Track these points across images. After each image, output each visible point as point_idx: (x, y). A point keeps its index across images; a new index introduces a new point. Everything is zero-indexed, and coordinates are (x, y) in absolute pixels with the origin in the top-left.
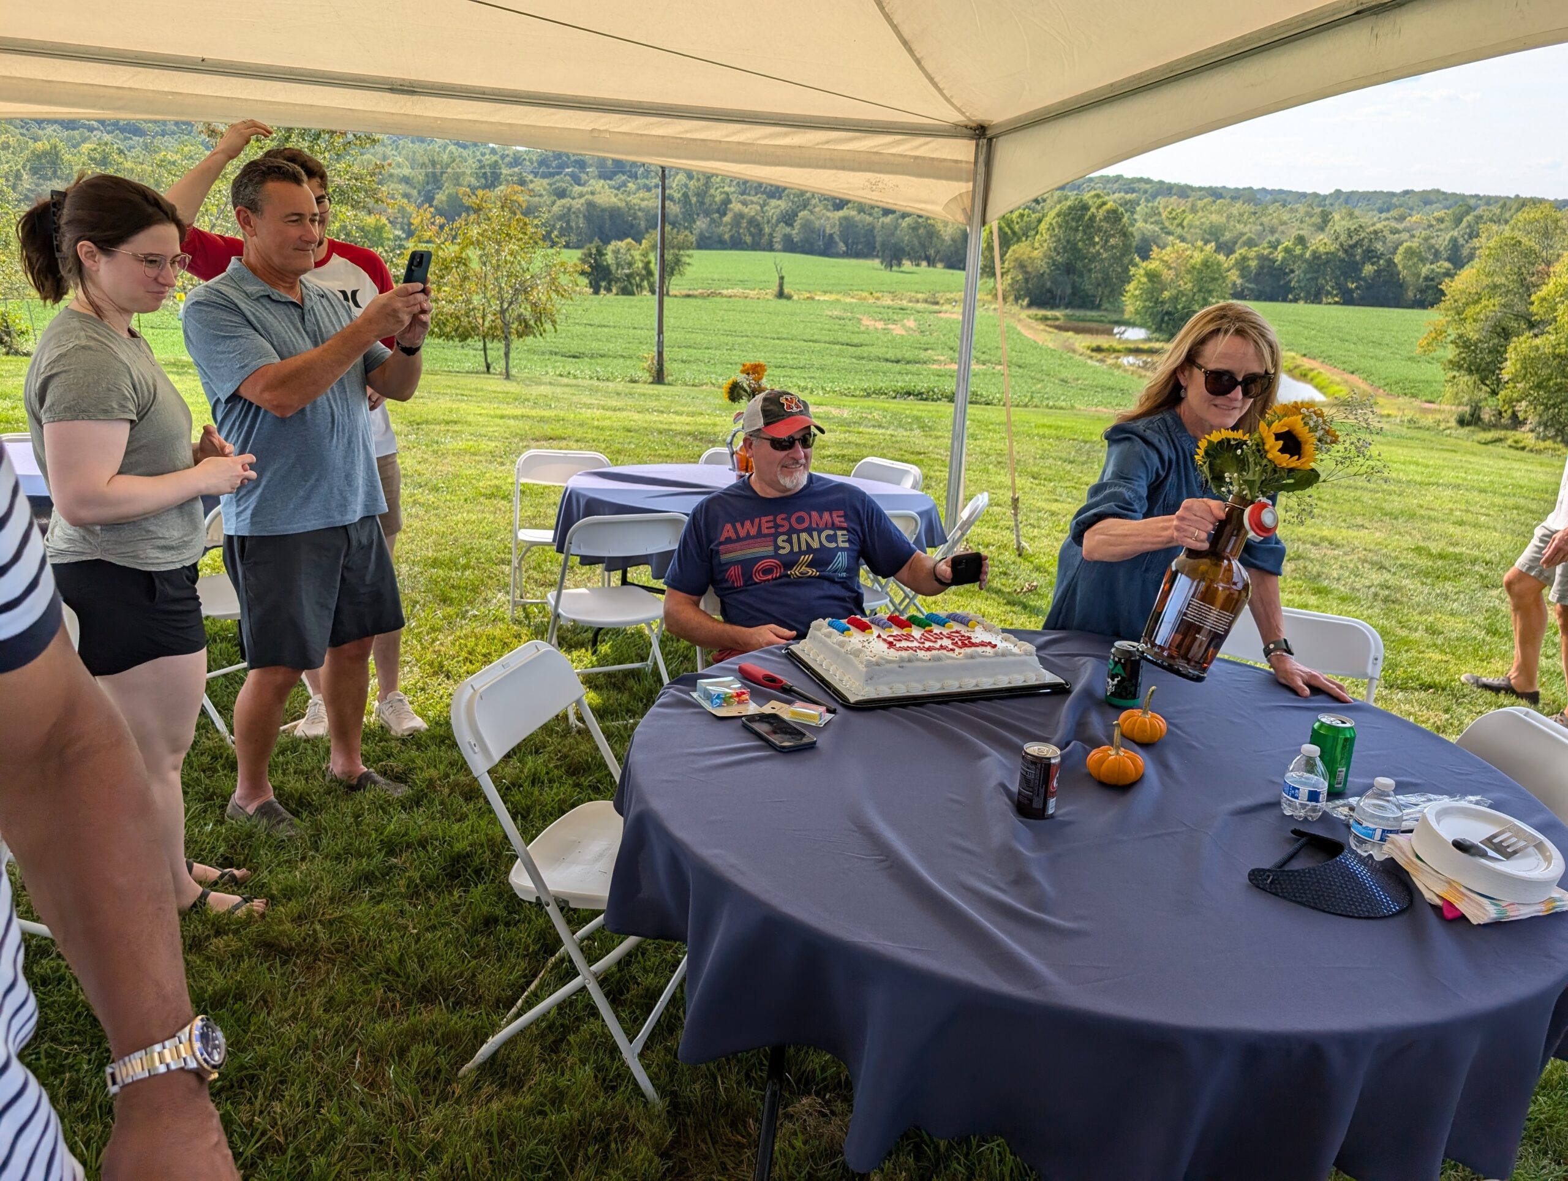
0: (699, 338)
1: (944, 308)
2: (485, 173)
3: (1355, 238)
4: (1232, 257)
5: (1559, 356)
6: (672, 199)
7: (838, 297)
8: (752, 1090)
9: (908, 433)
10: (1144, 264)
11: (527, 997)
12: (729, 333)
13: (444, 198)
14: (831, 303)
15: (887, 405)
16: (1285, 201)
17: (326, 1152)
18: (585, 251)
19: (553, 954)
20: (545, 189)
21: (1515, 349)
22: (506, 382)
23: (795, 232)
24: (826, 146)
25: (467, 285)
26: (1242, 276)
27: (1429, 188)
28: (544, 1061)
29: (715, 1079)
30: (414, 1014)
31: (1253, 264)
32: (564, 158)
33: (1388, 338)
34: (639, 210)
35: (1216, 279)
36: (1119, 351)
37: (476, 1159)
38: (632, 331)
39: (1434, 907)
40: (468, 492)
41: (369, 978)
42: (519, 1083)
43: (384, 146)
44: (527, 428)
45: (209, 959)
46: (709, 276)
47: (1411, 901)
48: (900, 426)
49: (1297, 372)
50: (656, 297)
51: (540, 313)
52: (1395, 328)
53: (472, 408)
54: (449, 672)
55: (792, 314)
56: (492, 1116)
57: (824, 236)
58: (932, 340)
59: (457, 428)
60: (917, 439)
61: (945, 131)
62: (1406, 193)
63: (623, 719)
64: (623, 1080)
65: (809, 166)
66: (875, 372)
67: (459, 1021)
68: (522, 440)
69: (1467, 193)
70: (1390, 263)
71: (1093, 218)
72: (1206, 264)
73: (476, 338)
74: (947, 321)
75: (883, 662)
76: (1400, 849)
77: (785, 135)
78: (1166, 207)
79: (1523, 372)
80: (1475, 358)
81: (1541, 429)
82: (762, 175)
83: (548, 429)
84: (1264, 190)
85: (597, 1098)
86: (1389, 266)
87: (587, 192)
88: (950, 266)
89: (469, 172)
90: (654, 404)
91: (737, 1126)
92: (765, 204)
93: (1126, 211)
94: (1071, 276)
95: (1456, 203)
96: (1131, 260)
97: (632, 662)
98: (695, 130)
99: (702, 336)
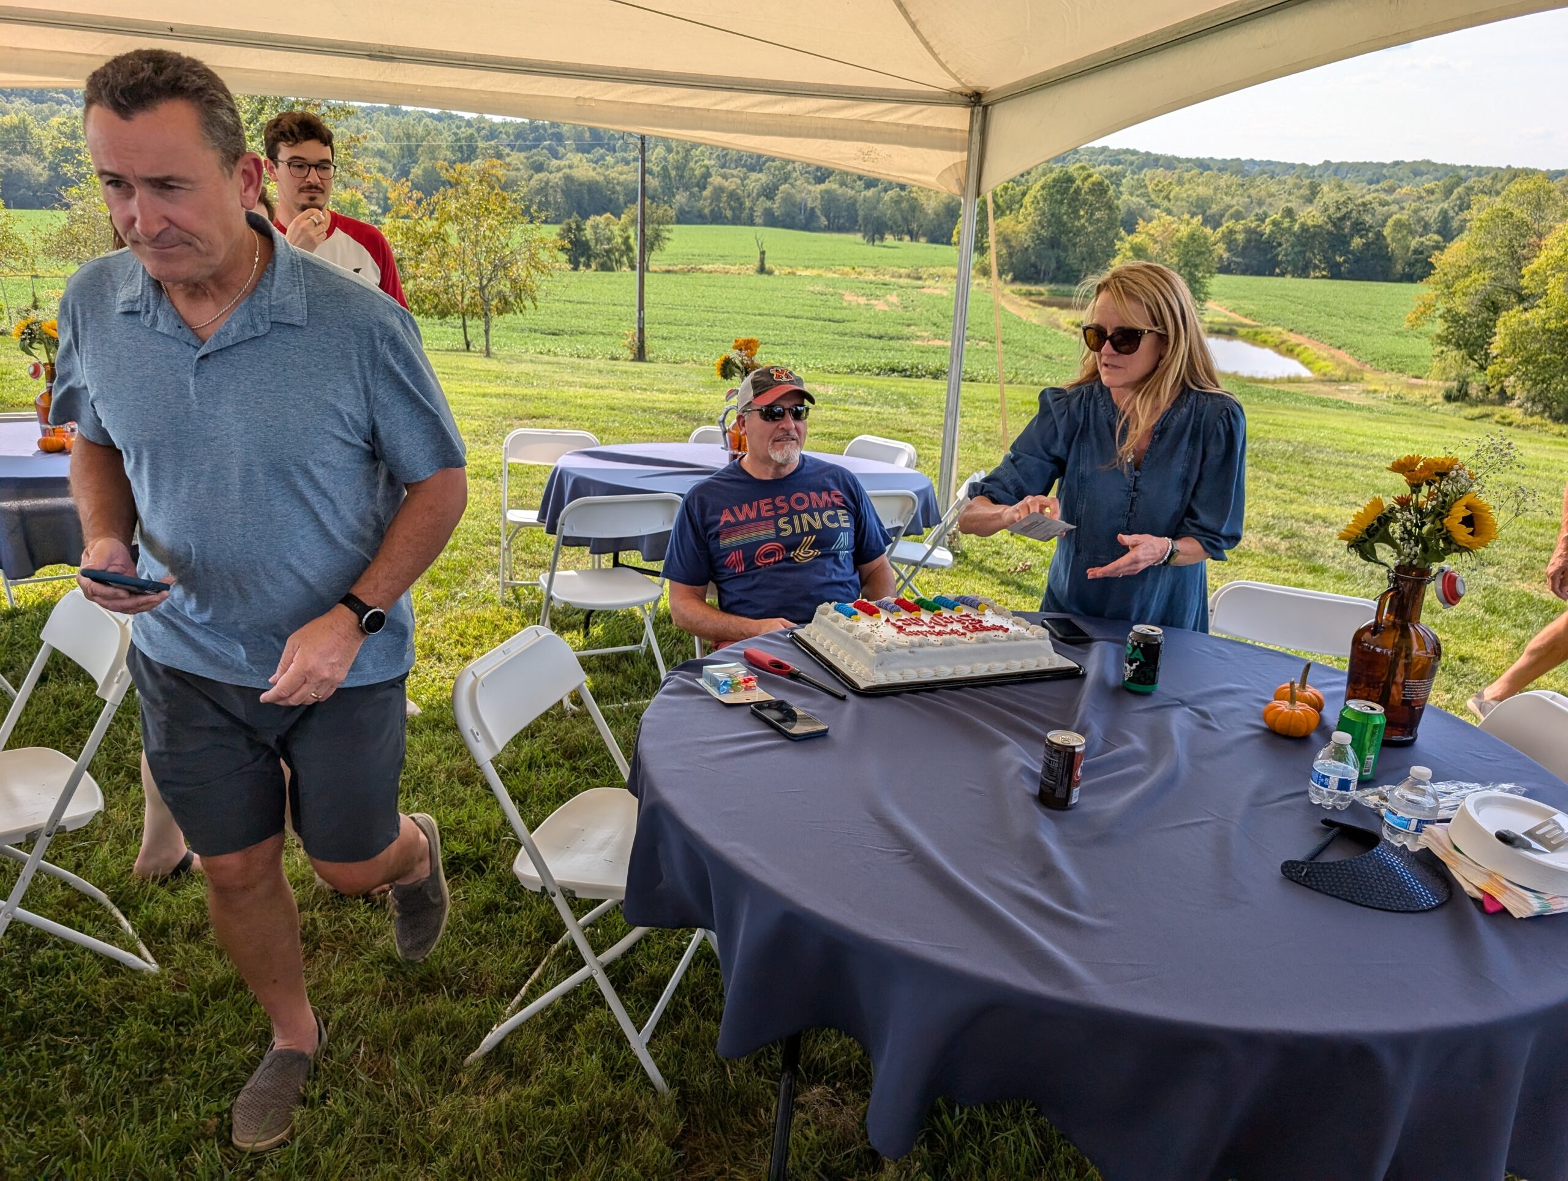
0: (680, 314)
1: (927, 283)
2: (461, 147)
3: (1344, 210)
4: (1220, 230)
5: (1549, 330)
6: (651, 173)
7: (820, 272)
8: (762, 1079)
9: (895, 410)
10: (1130, 238)
11: (530, 985)
12: (710, 309)
13: (420, 172)
14: (813, 278)
15: (872, 382)
16: (1273, 172)
17: (334, 1144)
18: (564, 226)
19: (556, 941)
20: (522, 163)
21: (1504, 324)
22: (486, 360)
23: (776, 206)
24: (817, 115)
25: (446, 261)
26: (1229, 250)
27: (1419, 159)
28: (550, 1050)
29: (724, 1068)
30: (418, 1003)
31: (1240, 237)
32: (541, 131)
33: (1375, 313)
34: (618, 184)
35: (1203, 253)
37: (486, 1150)
38: (612, 308)
39: (1475, 900)
41: (370, 967)
42: (525, 1073)
43: (358, 118)
44: (510, 406)
45: (208, 948)
46: (689, 251)
47: (1451, 894)
48: (886, 403)
49: (1283, 347)
50: (637, 272)
51: (520, 290)
52: (1383, 302)
53: (454, 386)
54: (440, 654)
55: (774, 290)
56: (500, 1106)
57: (805, 210)
58: (915, 315)
60: (904, 416)
61: (939, 98)
62: (1396, 163)
63: (618, 702)
64: (631, 1070)
65: (800, 136)
66: (858, 349)
67: (463, 1011)
68: (505, 418)
69: (1458, 164)
70: (1379, 235)
71: (1078, 191)
72: (1192, 237)
73: (456, 315)
74: (930, 296)
75: (893, 647)
76: (1437, 839)
77: (776, 102)
78: (1152, 179)
79: (1512, 347)
80: (1464, 332)
81: (1529, 405)
82: (751, 144)
83: (531, 408)
84: (1252, 161)
85: (605, 1088)
86: (1377, 239)
87: (565, 166)
88: (934, 240)
89: (444, 145)
90: (636, 381)
91: (747, 1114)
92: (745, 178)
93: (1112, 183)
94: (1056, 250)
95: (1446, 174)
96: (1117, 234)
97: (625, 645)
98: (683, 98)
99: (683, 312)
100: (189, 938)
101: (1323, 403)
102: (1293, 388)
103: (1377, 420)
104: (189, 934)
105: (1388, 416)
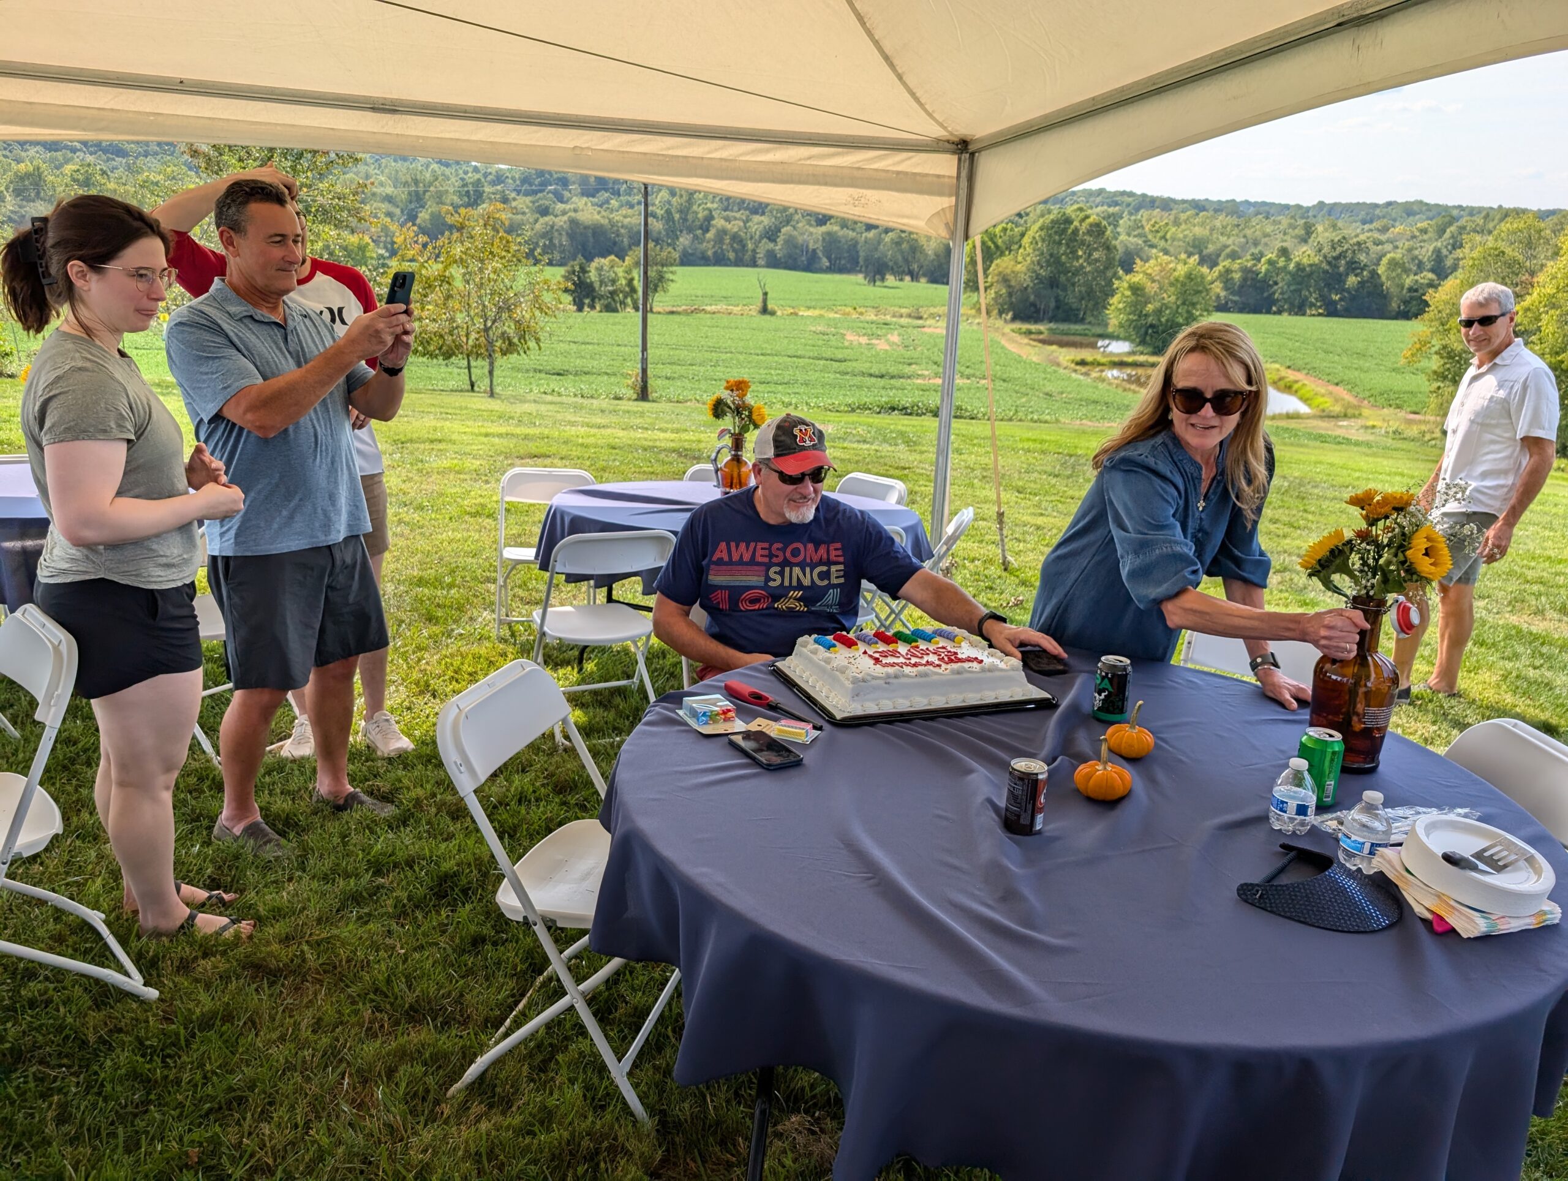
0: (683, 354)
1: (928, 322)
2: (468, 192)
3: (1339, 250)
4: (1216, 269)
6: (654, 216)
7: (822, 312)
8: (742, 1108)
9: (893, 448)
10: (1128, 277)
11: (515, 1016)
12: (713, 349)
13: (427, 217)
14: (815, 318)
15: (871, 420)
16: (1268, 213)
17: (315, 1173)
18: (568, 268)
19: (541, 973)
20: (528, 207)
22: (490, 400)
23: (779, 248)
24: (808, 162)
25: (450, 303)
26: (1226, 288)
27: (1412, 200)
28: (533, 1080)
29: (704, 1098)
30: (403, 1034)
31: (1237, 276)
32: (546, 175)
33: (1372, 350)
34: (622, 227)
35: (1200, 292)
36: (1103, 365)
38: (616, 349)
39: (1424, 921)
40: (453, 510)
41: (357, 999)
42: (507, 1103)
43: (366, 164)
44: (512, 446)
45: (197, 981)
46: (693, 292)
47: (1401, 915)
48: (885, 441)
49: (1282, 383)
50: (640, 313)
51: (524, 331)
52: (1380, 339)
53: (457, 426)
54: (435, 690)
55: (776, 330)
56: (481, 1136)
57: (807, 252)
58: (916, 354)
59: (441, 446)
60: (902, 454)
61: (927, 145)
62: (1389, 204)
63: (610, 736)
64: (612, 1099)
65: (792, 182)
66: (860, 387)
67: (448, 1041)
68: (506, 458)
69: (1450, 204)
70: (1374, 274)
71: (1076, 231)
72: (1189, 276)
73: (460, 356)
74: (931, 336)
75: (869, 678)
76: (1389, 862)
77: (768, 151)
78: (1149, 220)
82: (744, 191)
83: (533, 447)
84: (1247, 202)
85: (586, 1117)
86: (1372, 277)
87: (570, 210)
88: (932, 280)
89: (451, 190)
90: (638, 421)
91: (726, 1144)
92: (748, 220)
93: (1110, 224)
94: (1055, 289)
95: (1439, 214)
96: (1115, 274)
97: (618, 680)
98: (678, 147)
99: (686, 353)
100: (178, 971)
101: (1322, 439)
102: (1292, 424)
103: (1374, 455)
104: (178, 967)
105: (1386, 451)
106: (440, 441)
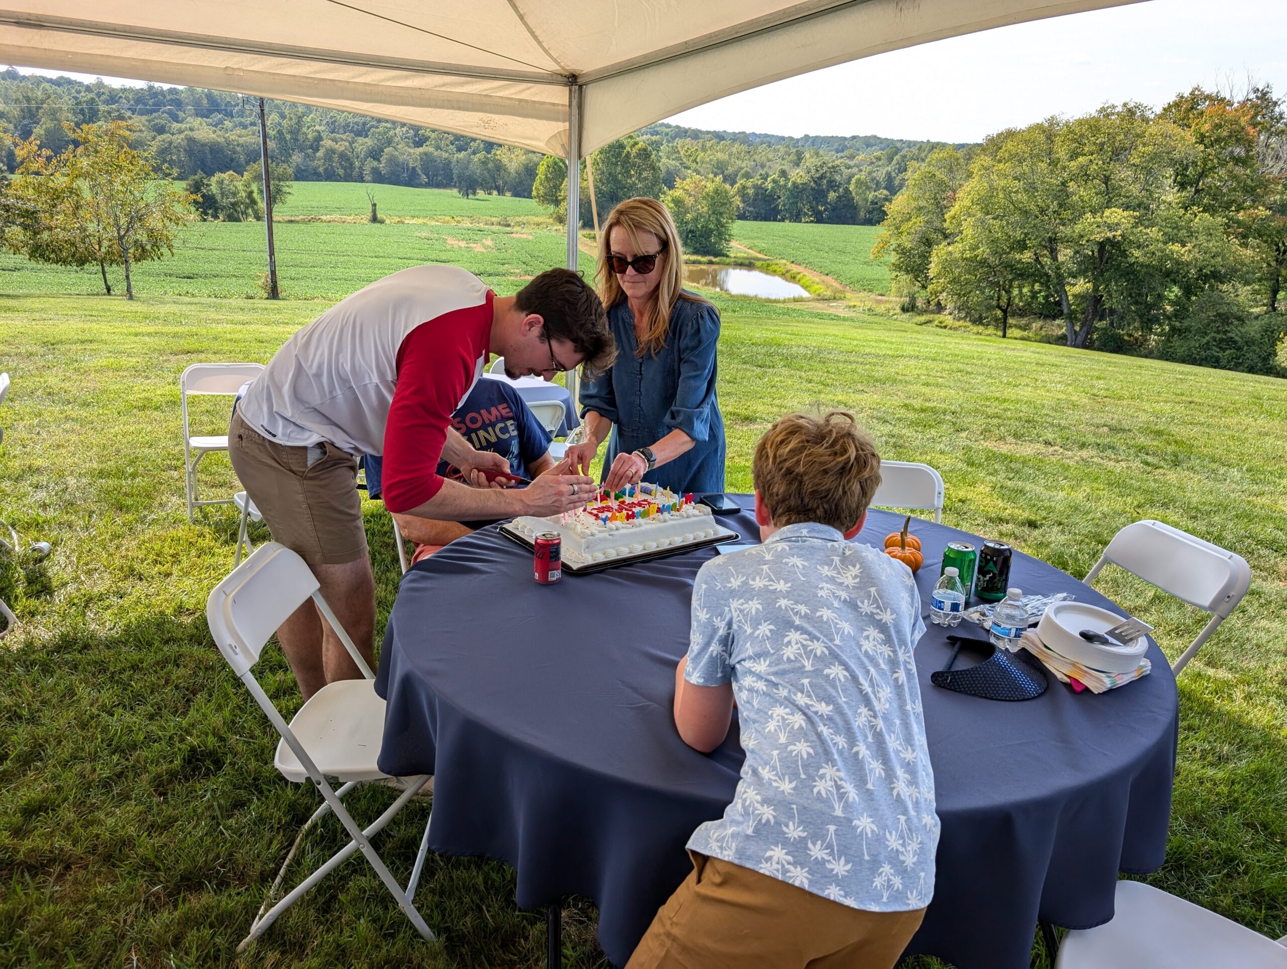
0: (305, 258)
1: (515, 229)
2: (82, 110)
3: (821, 172)
4: (736, 186)
5: (966, 259)
6: (270, 136)
7: (425, 221)
10: (671, 192)
12: (330, 253)
13: (42, 132)
14: (419, 226)
16: (770, 143)
18: (189, 182)
19: (306, 822)
20: (144, 125)
21: (936, 254)
22: (130, 302)
23: (382, 166)
24: (443, 89)
25: (80, 213)
26: (744, 201)
28: (320, 923)
29: (481, 909)
31: (751, 192)
32: (160, 96)
33: (849, 249)
34: (238, 145)
35: (726, 204)
38: (241, 254)
39: (1065, 684)
40: (120, 405)
44: (163, 343)
46: (309, 203)
47: (1049, 683)
49: (788, 275)
50: (264, 224)
51: (157, 239)
52: (854, 240)
53: (104, 327)
54: (140, 574)
55: (386, 236)
57: (408, 169)
58: (508, 256)
59: (94, 346)
61: (543, 78)
62: (854, 138)
64: (400, 926)
65: (429, 106)
69: (895, 138)
70: (847, 190)
71: (628, 155)
72: (716, 191)
73: (94, 263)
74: (518, 240)
76: (1033, 643)
77: (407, 78)
78: (683, 147)
79: (943, 271)
80: (910, 261)
81: (957, 312)
83: (184, 344)
84: (754, 134)
86: (846, 193)
87: (186, 129)
88: (516, 194)
89: (65, 107)
90: (278, 317)
92: (353, 142)
93: (653, 150)
95: (888, 146)
96: (660, 189)
98: (324, 71)
99: (307, 256)
101: (820, 316)
102: (798, 306)
103: (860, 327)
105: (864, 325)
106: (91, 341)
